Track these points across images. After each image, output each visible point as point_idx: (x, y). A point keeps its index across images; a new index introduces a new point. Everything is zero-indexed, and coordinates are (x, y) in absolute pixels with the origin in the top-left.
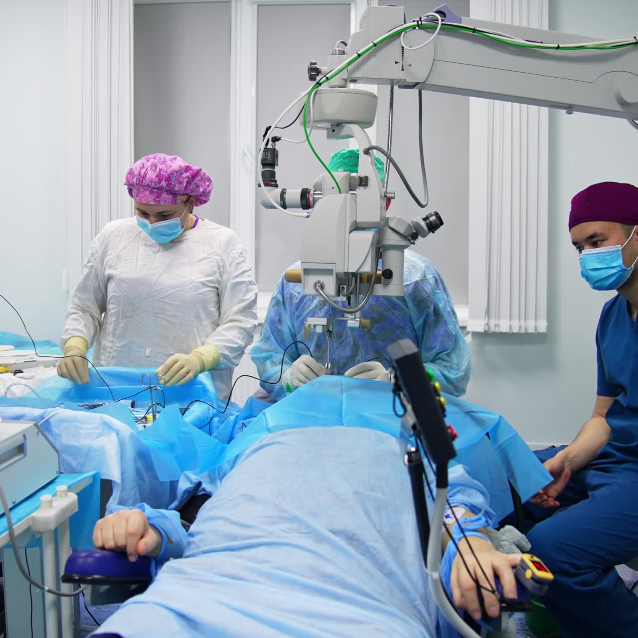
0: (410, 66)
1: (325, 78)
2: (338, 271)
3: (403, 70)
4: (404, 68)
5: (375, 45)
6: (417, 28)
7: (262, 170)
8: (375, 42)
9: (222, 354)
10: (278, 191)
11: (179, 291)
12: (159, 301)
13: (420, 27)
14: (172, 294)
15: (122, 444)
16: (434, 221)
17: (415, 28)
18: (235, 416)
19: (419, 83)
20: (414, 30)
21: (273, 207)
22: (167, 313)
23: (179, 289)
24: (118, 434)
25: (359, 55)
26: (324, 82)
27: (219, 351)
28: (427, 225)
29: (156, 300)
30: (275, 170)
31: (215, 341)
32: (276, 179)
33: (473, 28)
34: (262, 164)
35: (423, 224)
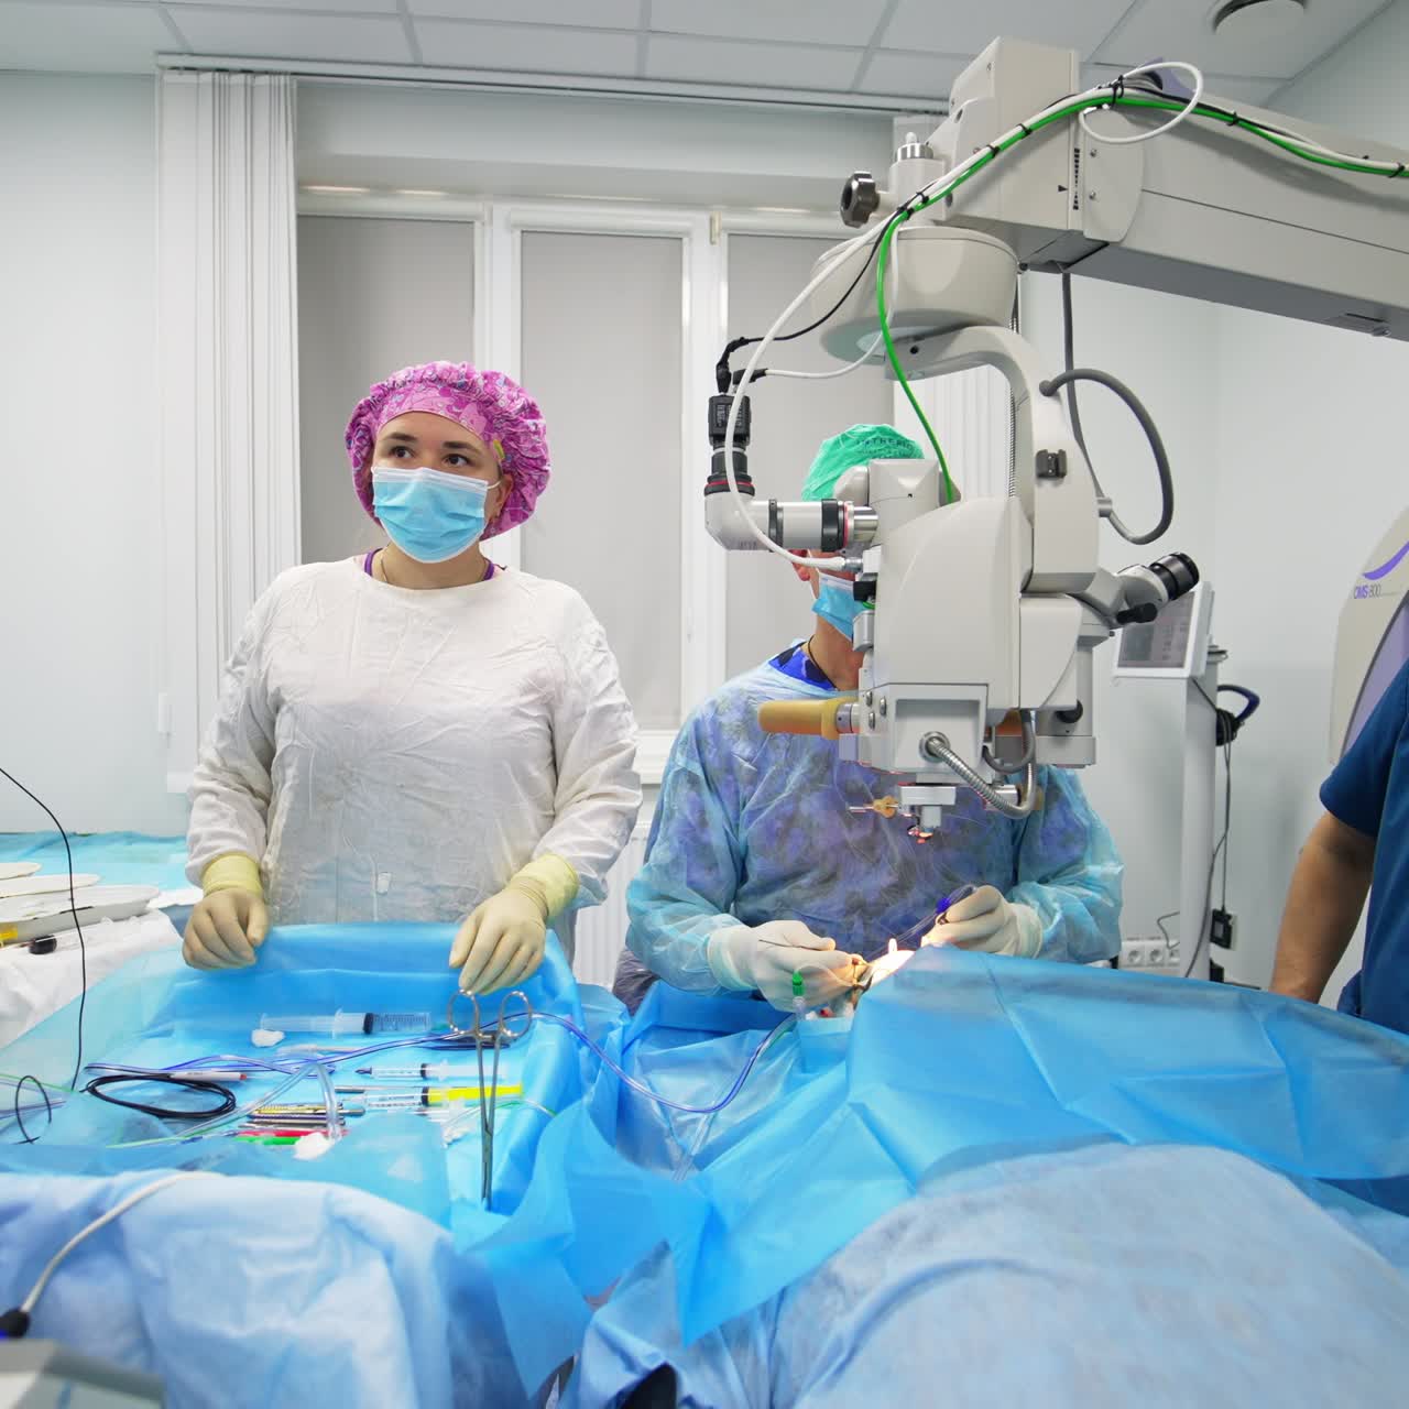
0: (1091, 197)
1: (920, 198)
2: (992, 705)
3: (1076, 208)
4: (1080, 205)
5: (1027, 132)
6: (1105, 106)
7: (713, 453)
8: (1027, 124)
9: (583, 876)
10: (760, 504)
11: (457, 730)
12: (406, 755)
13: (1115, 103)
14: (441, 736)
15: (406, 1295)
16: (1180, 572)
17: (1099, 107)
18: (621, 1029)
19: (1106, 244)
20: (1100, 113)
21: (755, 545)
22: (430, 784)
23: (458, 726)
24: (389, 1259)
25: (995, 151)
26: (919, 209)
27: (578, 873)
28: (1165, 582)
29: (397, 753)
30: (746, 453)
31: (565, 846)
32: (749, 474)
33: (1232, 112)
34: (710, 435)
35: (1156, 581)
